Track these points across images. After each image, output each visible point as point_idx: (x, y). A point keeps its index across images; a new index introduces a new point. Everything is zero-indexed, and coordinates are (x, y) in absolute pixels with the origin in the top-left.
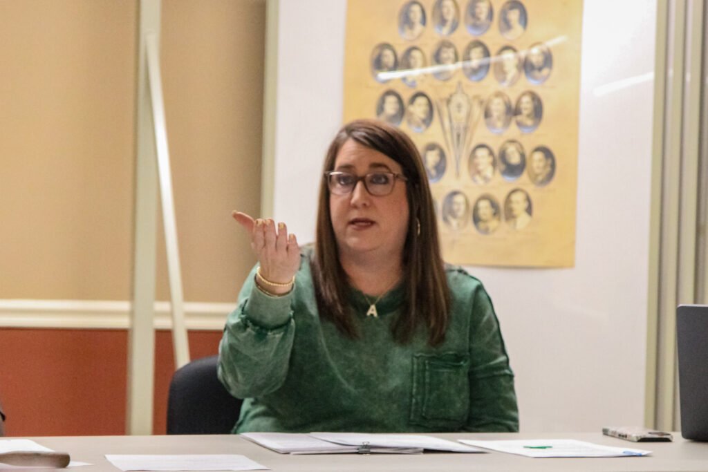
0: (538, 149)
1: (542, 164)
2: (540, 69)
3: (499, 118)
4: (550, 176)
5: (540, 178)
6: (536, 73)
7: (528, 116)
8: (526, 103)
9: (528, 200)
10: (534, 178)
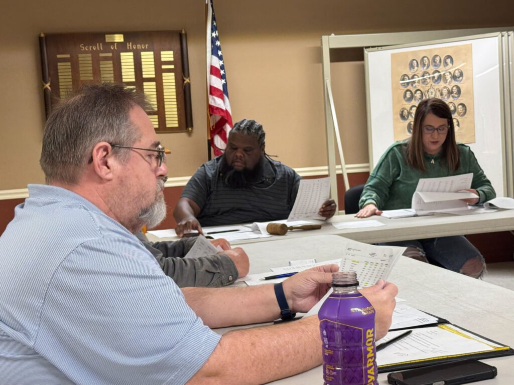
0: (460, 104)
1: (461, 109)
2: (459, 78)
3: (446, 95)
4: (465, 113)
5: (461, 114)
6: (458, 79)
7: (456, 93)
8: (455, 89)
9: (458, 121)
10: (459, 114)
